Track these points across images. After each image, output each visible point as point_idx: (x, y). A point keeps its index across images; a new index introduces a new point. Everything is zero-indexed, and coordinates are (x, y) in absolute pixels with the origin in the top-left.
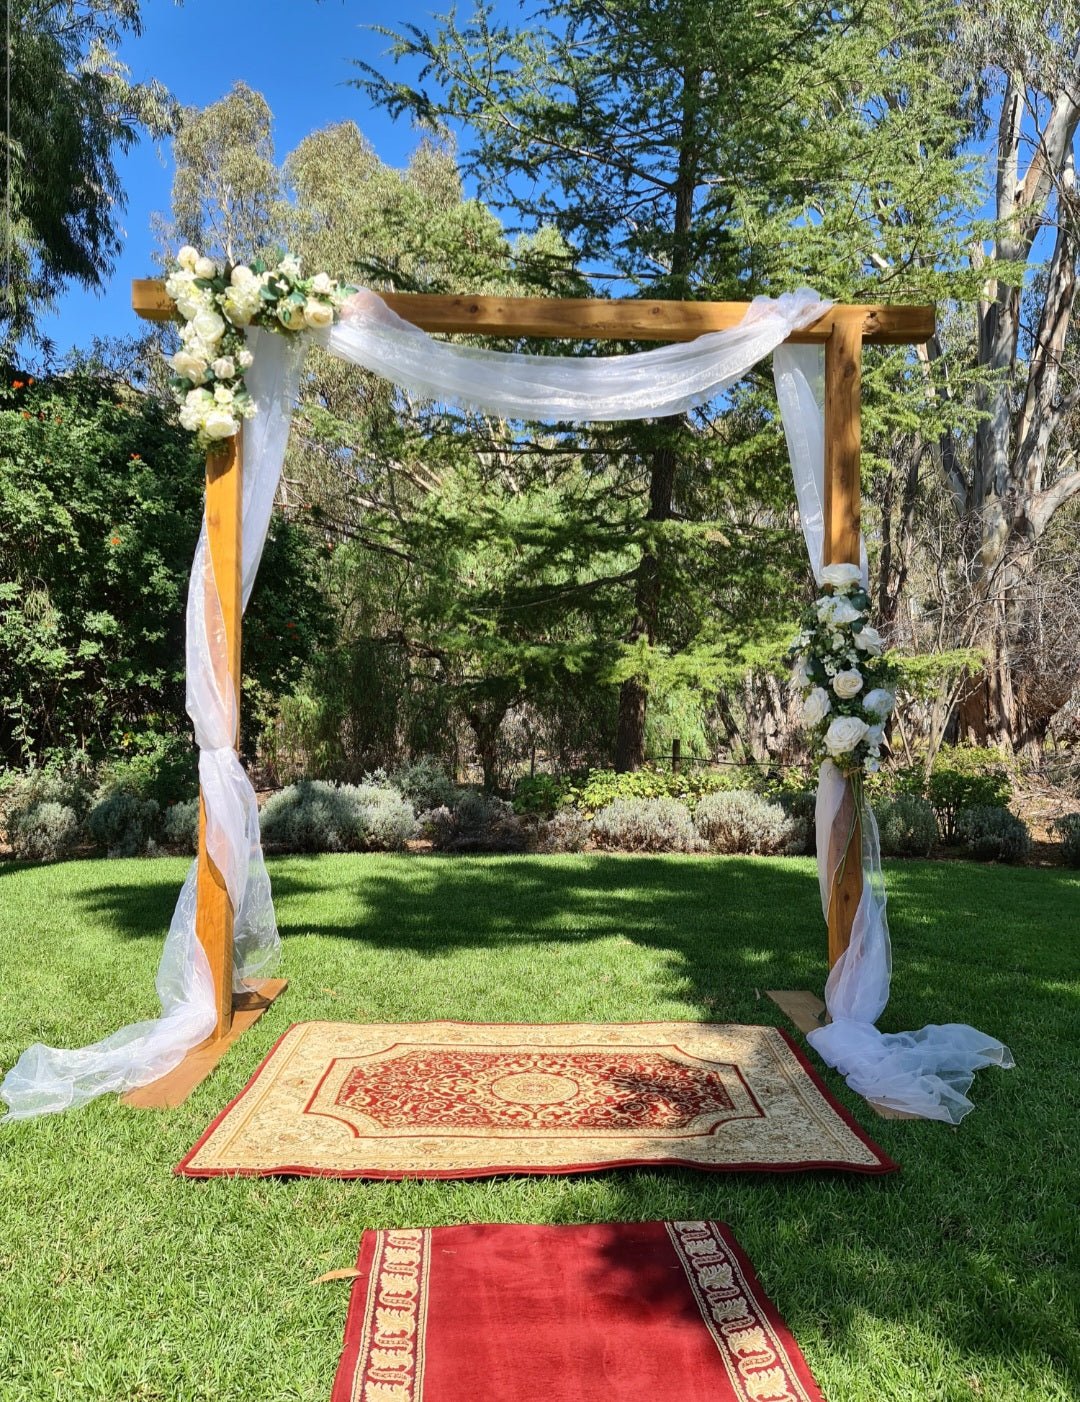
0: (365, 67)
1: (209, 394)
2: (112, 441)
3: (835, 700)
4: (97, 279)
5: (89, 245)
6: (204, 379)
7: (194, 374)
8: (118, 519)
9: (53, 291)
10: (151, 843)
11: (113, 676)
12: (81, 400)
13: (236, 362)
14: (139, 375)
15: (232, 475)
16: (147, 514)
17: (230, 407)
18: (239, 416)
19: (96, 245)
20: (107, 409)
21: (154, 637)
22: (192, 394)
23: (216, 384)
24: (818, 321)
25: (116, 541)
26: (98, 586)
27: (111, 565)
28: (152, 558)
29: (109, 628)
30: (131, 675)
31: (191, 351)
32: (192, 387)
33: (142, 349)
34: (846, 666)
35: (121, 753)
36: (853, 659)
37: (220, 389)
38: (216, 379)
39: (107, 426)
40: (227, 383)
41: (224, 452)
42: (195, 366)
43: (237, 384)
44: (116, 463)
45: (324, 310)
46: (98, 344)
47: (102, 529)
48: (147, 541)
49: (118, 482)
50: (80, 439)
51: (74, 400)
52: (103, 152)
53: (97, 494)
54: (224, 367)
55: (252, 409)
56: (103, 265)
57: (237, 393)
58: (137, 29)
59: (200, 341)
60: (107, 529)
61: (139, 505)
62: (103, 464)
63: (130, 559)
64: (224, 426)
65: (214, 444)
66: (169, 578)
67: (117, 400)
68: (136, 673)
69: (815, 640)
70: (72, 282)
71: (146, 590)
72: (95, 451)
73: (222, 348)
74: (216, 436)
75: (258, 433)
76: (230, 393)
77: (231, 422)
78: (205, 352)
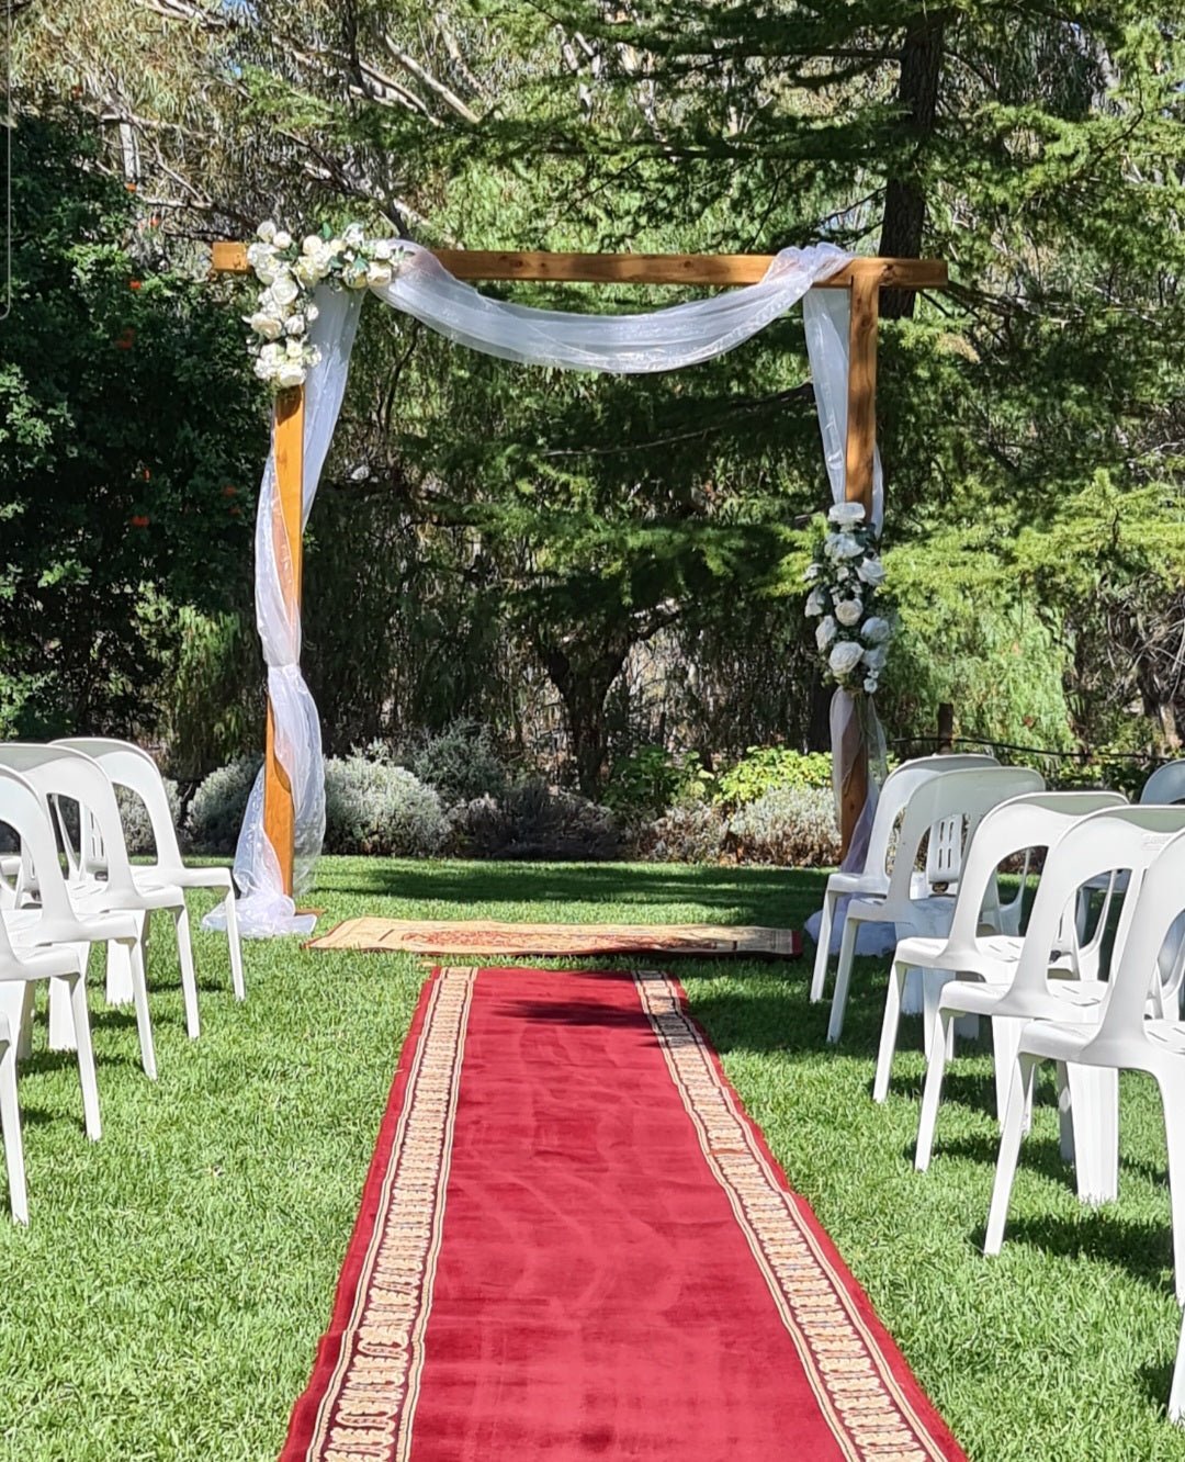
1: (281, 349)
3: (839, 625)
6: (278, 334)
7: (269, 331)
13: (306, 319)
15: (297, 418)
17: (299, 359)
18: (306, 366)
22: (265, 349)
23: (287, 339)
24: (838, 273)
31: (267, 313)
32: (267, 342)
34: (850, 596)
36: (857, 590)
37: (291, 343)
38: (288, 335)
40: (297, 337)
41: (291, 398)
42: (270, 325)
43: (305, 338)
45: (385, 272)
54: (295, 324)
55: (317, 358)
57: (306, 344)
59: (276, 304)
64: (294, 377)
65: (283, 391)
69: (822, 572)
73: (294, 309)
74: (286, 385)
75: (320, 379)
76: (300, 345)
77: (299, 372)
78: (281, 314)
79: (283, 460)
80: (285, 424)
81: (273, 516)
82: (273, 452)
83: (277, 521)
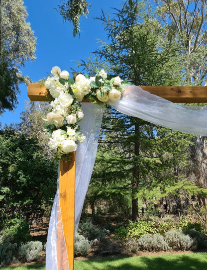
0: (71, 69)
1: (64, 131)
2: (12, 144)
4: (12, 109)
5: (11, 103)
6: (62, 124)
7: (57, 123)
8: (12, 163)
9: (2, 112)
10: (14, 258)
11: (7, 204)
12: (6, 136)
13: (77, 117)
14: (20, 130)
15: (72, 172)
16: (20, 161)
17: (74, 138)
18: (77, 142)
19: (13, 102)
20: (12, 137)
21: (19, 193)
22: (55, 132)
23: (67, 127)
25: (11, 169)
26: (6, 180)
27: (9, 175)
28: (20, 173)
29: (7, 191)
30: (12, 204)
31: (56, 111)
32: (55, 129)
33: (20, 125)
35: (7, 226)
37: (69, 129)
38: (67, 125)
39: (12, 141)
40: (72, 126)
41: (68, 159)
42: (57, 119)
43: (77, 127)
44: (13, 149)
45: (117, 93)
46: (11, 124)
47: (8, 165)
48: (19, 168)
49: (13, 154)
50: (5, 144)
51: (4, 135)
52: (16, 83)
53: (8, 157)
54: (71, 119)
55: (83, 138)
56: (14, 106)
57: (77, 131)
58: (24, 66)
59: (61, 107)
60: (10, 165)
61: (18, 159)
62: (10, 150)
63: (15, 173)
64: (71, 147)
65: (64, 155)
66: (24, 177)
67: (15, 135)
68: (13, 203)
70: (7, 110)
71: (18, 181)
72: (8, 147)
73: (71, 110)
74: (66, 152)
75: (83, 150)
76: (74, 131)
77: (74, 144)
78: (63, 112)
79: (64, 196)
80: (65, 175)
81: (57, 231)
82: (58, 192)
83: (60, 236)
